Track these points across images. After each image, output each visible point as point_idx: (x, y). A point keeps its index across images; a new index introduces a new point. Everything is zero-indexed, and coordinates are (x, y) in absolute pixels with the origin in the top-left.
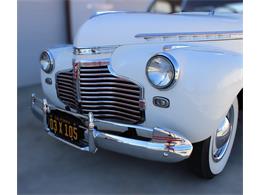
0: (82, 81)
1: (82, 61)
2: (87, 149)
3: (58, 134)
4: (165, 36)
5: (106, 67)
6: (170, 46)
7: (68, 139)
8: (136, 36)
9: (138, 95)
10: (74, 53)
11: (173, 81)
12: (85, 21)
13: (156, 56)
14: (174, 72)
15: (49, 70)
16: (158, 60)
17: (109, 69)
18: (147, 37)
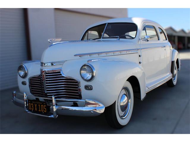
0: (47, 81)
1: (46, 70)
2: (52, 116)
3: (34, 112)
4: (90, 54)
5: (60, 72)
6: (91, 60)
7: (41, 113)
8: (75, 56)
9: (77, 85)
10: (42, 66)
11: (93, 77)
12: (47, 48)
13: (85, 65)
14: (93, 72)
15: (25, 76)
16: (86, 67)
17: (61, 73)
18: (80, 55)
